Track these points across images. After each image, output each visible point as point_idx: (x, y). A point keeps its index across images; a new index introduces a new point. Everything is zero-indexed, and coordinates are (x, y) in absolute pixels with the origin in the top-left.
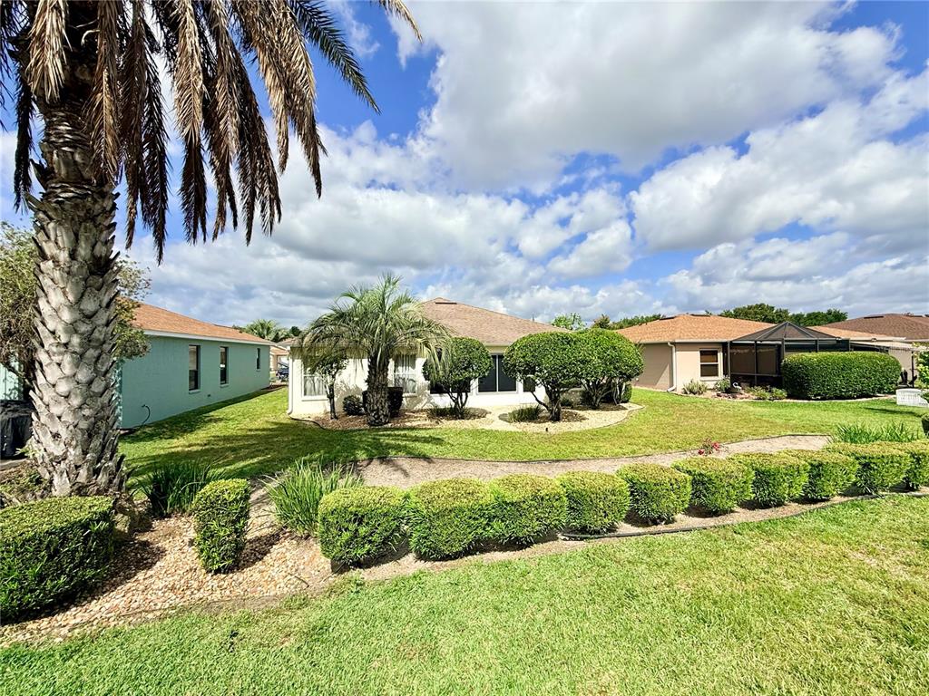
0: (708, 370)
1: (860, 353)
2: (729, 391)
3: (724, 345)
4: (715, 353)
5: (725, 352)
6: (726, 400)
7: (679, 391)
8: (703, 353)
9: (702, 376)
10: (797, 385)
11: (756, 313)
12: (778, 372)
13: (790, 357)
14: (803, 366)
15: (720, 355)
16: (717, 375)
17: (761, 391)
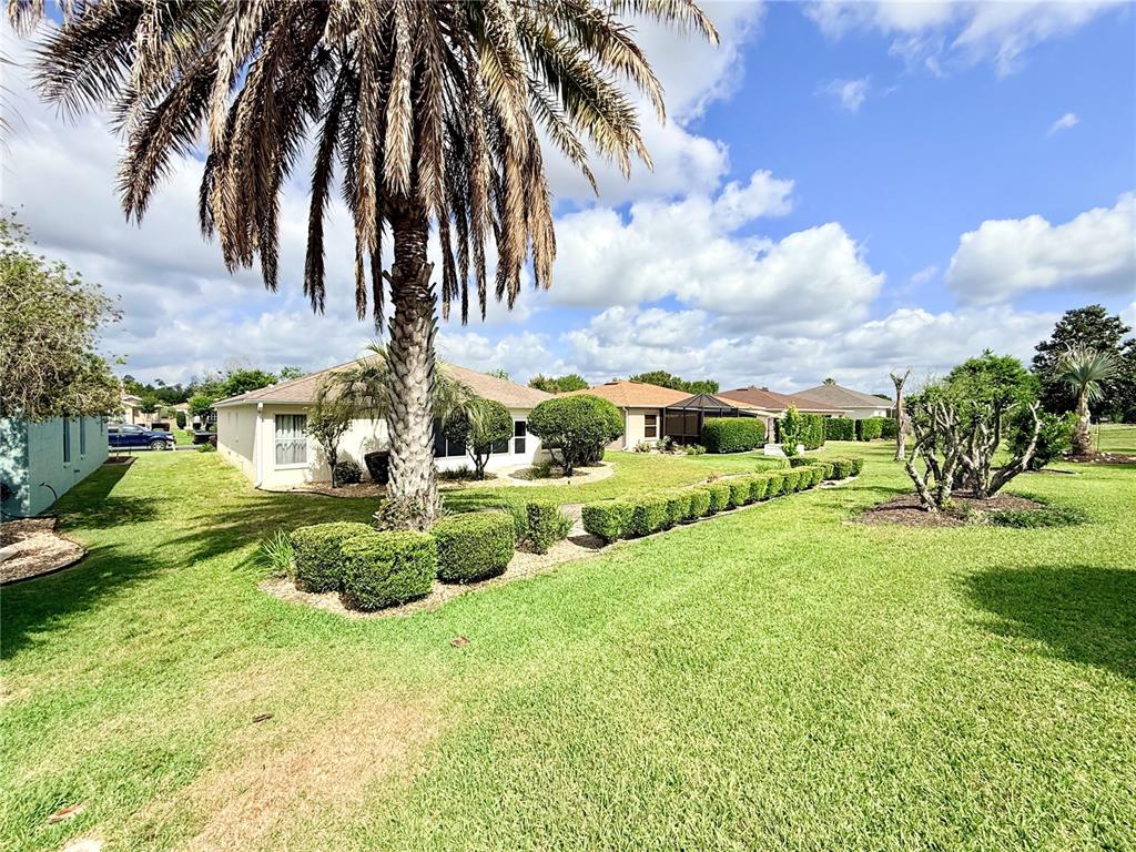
0: (650, 432)
1: (746, 418)
2: (669, 448)
3: (661, 410)
4: (654, 417)
5: (661, 416)
6: (666, 456)
7: (630, 450)
8: (647, 417)
9: (646, 436)
10: (712, 442)
11: (659, 380)
12: (699, 433)
13: (708, 421)
14: (716, 428)
15: (658, 418)
16: (655, 435)
17: (690, 448)
